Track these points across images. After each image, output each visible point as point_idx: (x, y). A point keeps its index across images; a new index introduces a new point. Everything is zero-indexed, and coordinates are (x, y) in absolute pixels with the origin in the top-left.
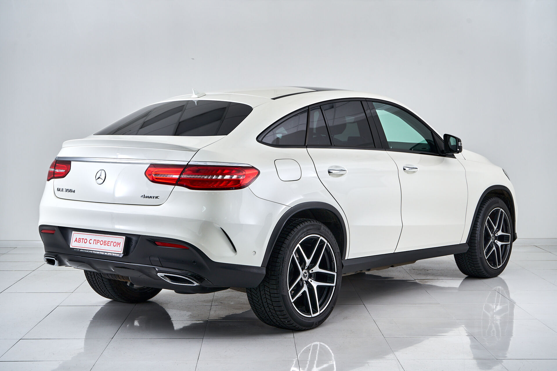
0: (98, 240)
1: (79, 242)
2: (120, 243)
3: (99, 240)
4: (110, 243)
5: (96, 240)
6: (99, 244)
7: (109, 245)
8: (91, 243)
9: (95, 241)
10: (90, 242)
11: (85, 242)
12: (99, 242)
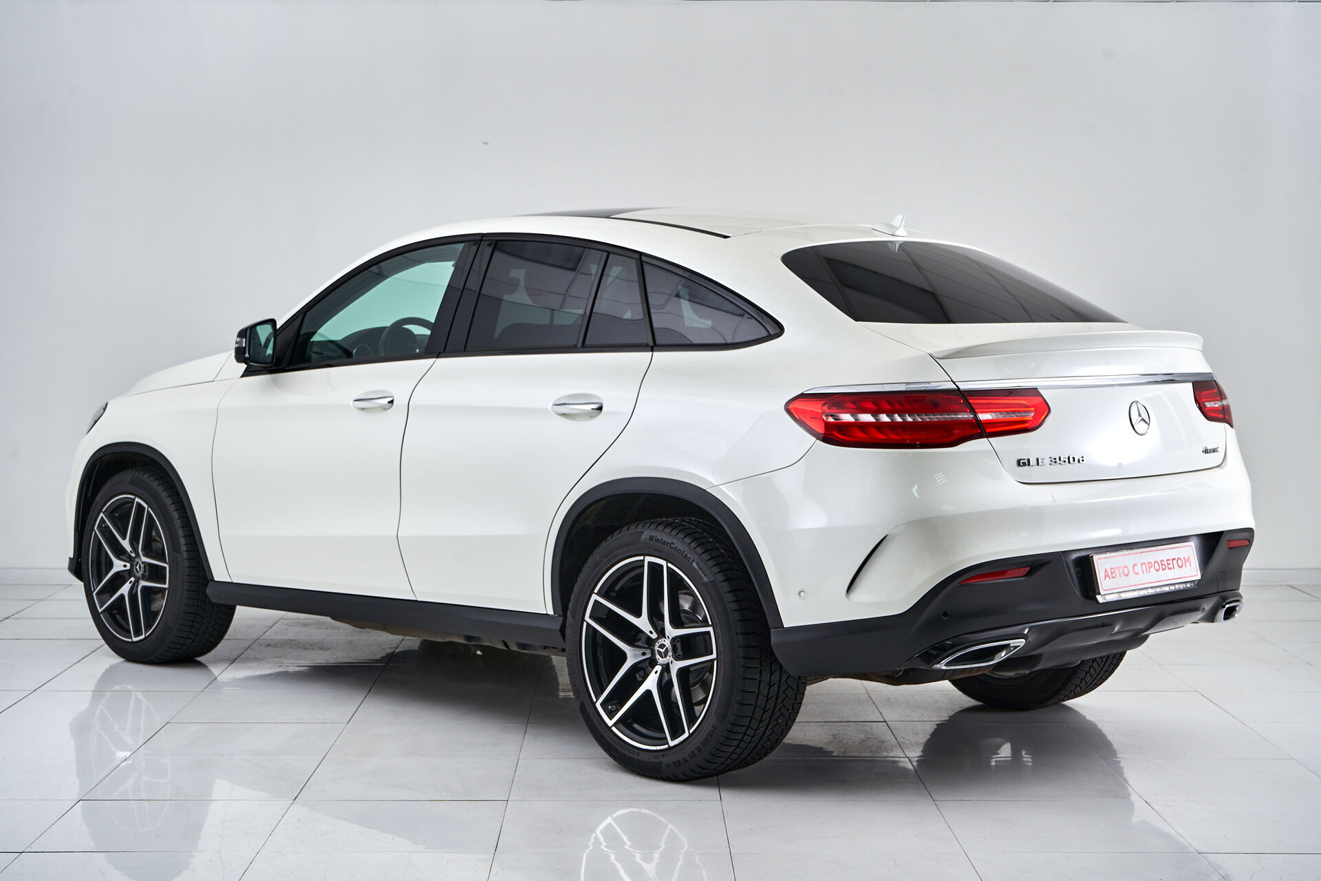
0: (1148, 563)
1: (1113, 578)
2: (1189, 557)
3: (1150, 563)
4: (1171, 562)
5: (1145, 564)
6: (1152, 569)
7: (1171, 568)
8: (1137, 574)
9: (1144, 566)
10: (1136, 571)
11: (1126, 572)
12: (1151, 567)
